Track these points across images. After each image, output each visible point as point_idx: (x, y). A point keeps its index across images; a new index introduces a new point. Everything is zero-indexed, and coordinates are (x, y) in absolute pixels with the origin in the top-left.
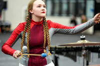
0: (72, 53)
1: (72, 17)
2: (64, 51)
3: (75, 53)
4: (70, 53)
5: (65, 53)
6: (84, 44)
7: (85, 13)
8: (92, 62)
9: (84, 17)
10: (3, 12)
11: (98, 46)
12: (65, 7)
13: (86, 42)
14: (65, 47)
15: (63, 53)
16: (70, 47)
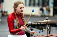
0: (41, 27)
1: (41, 7)
2: (36, 26)
3: (42, 27)
4: (39, 27)
5: (37, 27)
6: (47, 22)
7: (48, 5)
8: (52, 32)
9: (47, 7)
10: (1, 4)
11: (55, 23)
12: (37, 1)
13: (49, 21)
14: (37, 23)
15: (35, 27)
16: (40, 23)
